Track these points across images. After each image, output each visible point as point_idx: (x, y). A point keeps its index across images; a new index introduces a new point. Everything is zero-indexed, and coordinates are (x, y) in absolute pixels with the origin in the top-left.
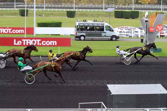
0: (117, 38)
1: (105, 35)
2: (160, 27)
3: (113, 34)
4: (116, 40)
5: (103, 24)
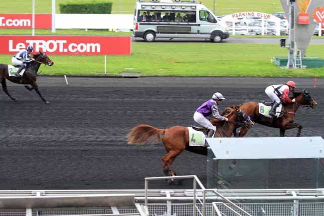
0: (224, 36)
1: (198, 31)
2: (322, 14)
4: (221, 42)
5: (194, 8)
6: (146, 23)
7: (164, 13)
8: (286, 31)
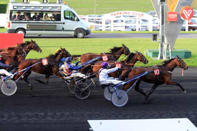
1: (63, 28)
2: (189, 12)
3: (78, 25)
4: (83, 37)
5: (59, 8)
6: (18, 21)
7: (34, 12)
8: (157, 27)
